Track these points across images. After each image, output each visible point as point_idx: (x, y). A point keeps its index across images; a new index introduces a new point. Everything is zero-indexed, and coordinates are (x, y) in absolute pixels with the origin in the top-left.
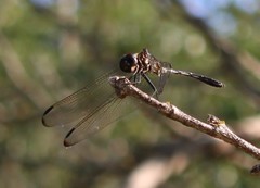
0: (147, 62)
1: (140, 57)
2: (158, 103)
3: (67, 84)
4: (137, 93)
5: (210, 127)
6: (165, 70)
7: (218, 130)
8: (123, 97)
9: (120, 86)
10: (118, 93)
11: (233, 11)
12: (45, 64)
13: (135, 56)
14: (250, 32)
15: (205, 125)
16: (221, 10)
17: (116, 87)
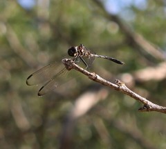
0: (82, 51)
1: (79, 48)
2: (89, 73)
3: (43, 49)
4: (77, 68)
5: (117, 86)
6: (92, 55)
7: (121, 87)
8: (70, 69)
9: (68, 64)
10: (67, 68)
11: (133, 9)
12: (31, 38)
13: (76, 48)
14: (143, 20)
15: (114, 85)
16: (126, 8)
17: (66, 65)
